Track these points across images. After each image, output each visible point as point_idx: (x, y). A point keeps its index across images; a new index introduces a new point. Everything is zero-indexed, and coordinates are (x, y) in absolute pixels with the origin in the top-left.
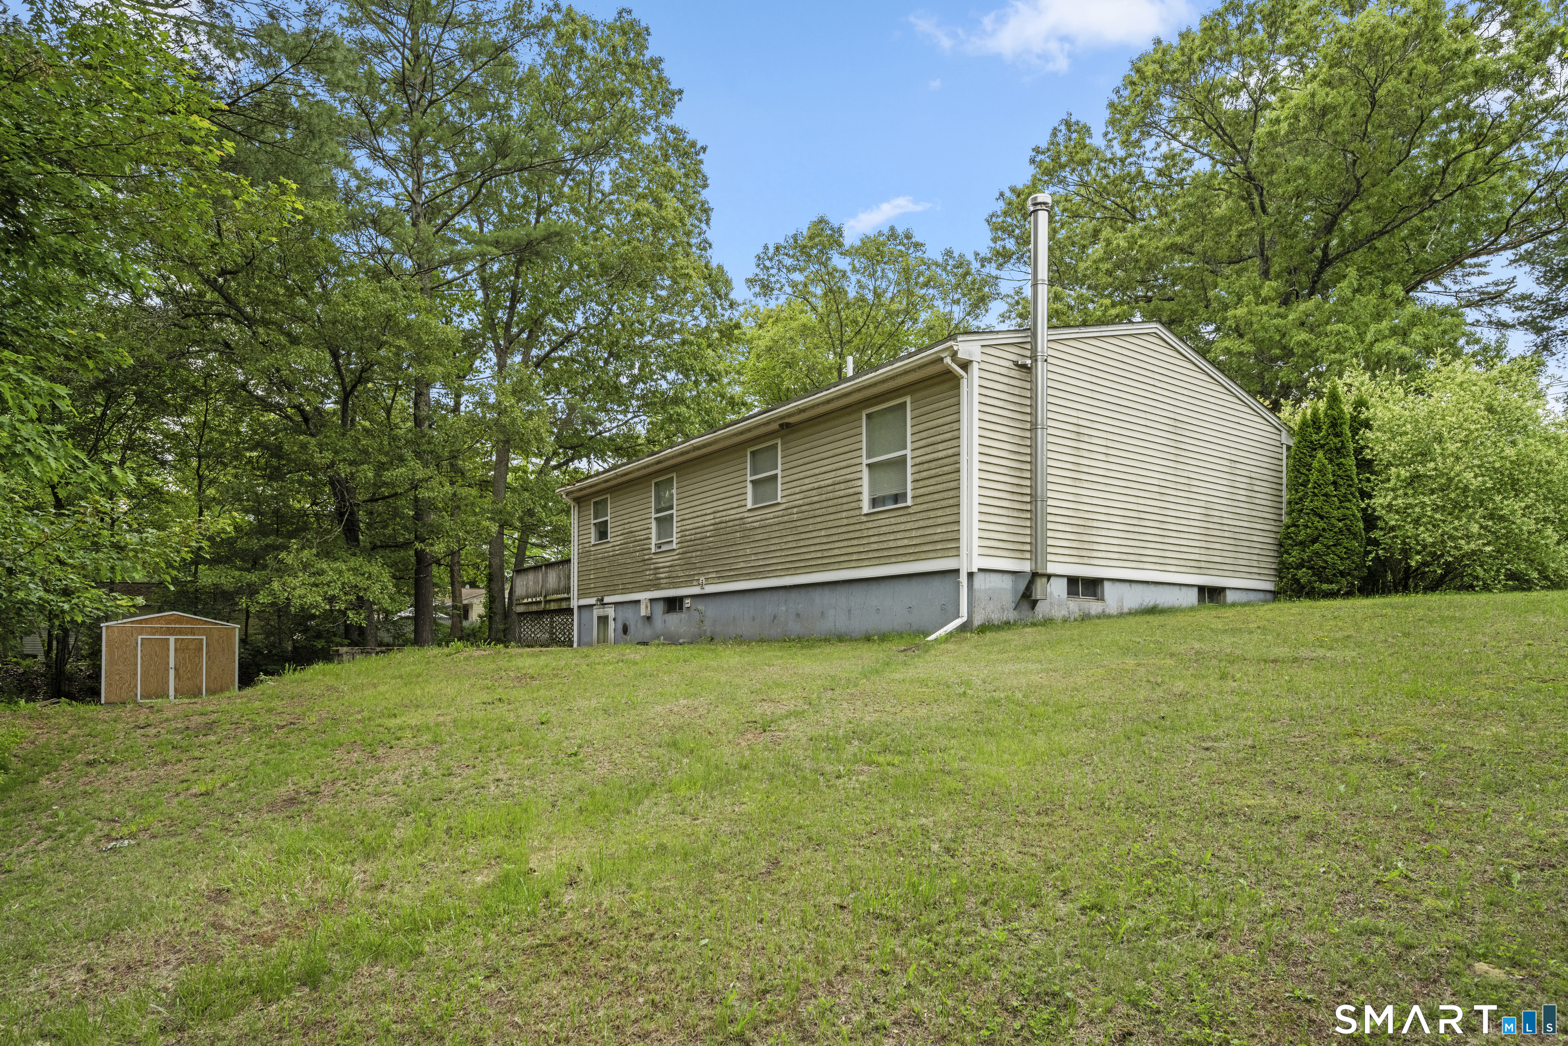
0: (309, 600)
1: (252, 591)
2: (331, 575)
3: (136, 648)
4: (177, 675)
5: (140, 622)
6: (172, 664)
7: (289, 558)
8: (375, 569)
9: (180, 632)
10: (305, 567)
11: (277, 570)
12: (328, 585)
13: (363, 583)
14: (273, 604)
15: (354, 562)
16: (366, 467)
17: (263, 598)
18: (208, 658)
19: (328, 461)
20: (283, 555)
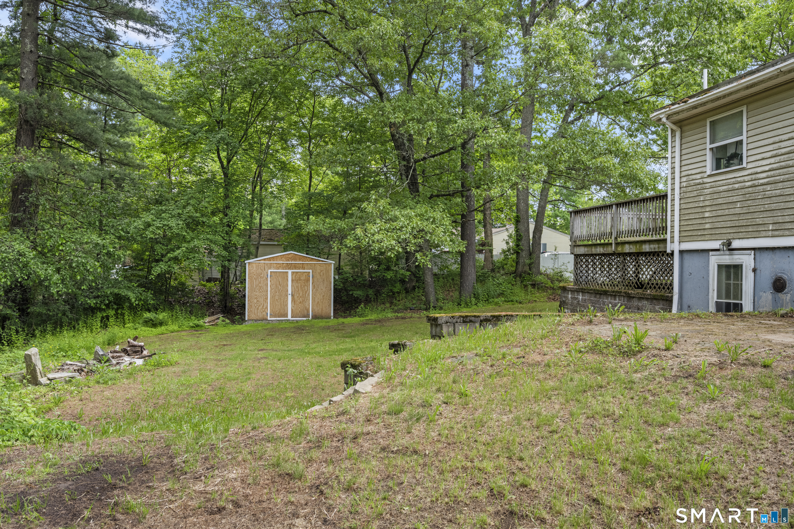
0: (386, 244)
1: (342, 235)
2: (403, 221)
3: (267, 279)
4: (293, 300)
5: (269, 259)
6: (290, 292)
7: (369, 207)
8: (438, 215)
9: (295, 267)
10: (382, 215)
11: (361, 218)
12: (401, 229)
13: (429, 227)
14: (358, 248)
15: (421, 209)
16: (430, 123)
17: (350, 242)
18: (314, 287)
19: (400, 120)
20: (364, 205)
